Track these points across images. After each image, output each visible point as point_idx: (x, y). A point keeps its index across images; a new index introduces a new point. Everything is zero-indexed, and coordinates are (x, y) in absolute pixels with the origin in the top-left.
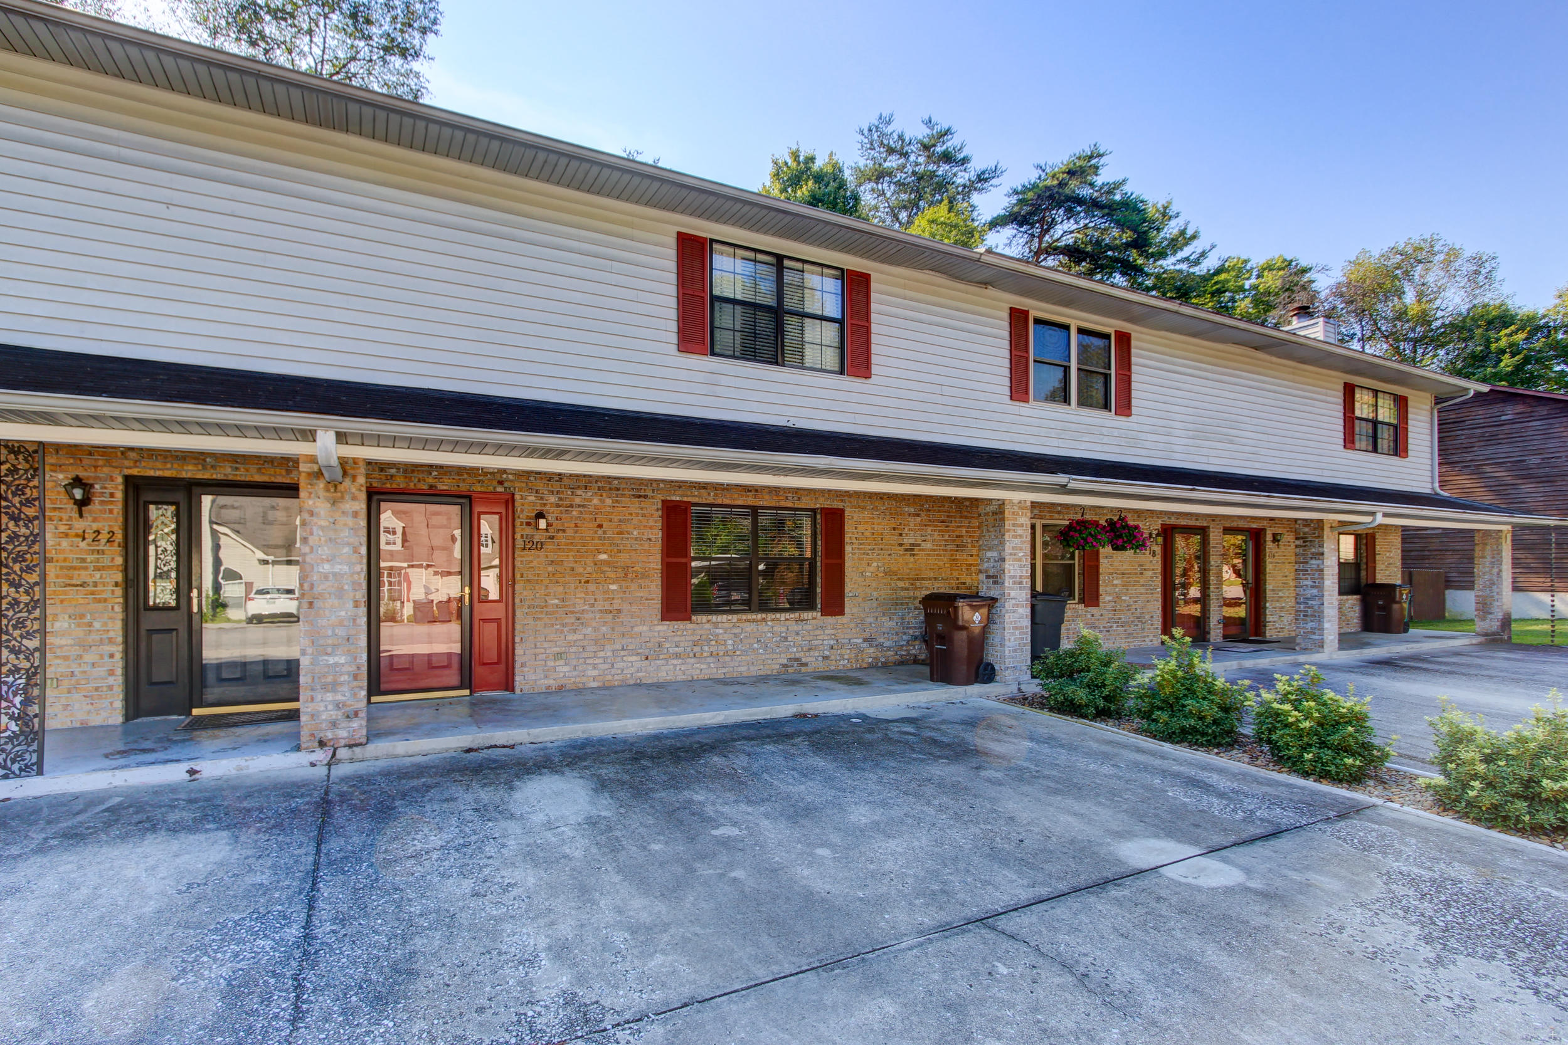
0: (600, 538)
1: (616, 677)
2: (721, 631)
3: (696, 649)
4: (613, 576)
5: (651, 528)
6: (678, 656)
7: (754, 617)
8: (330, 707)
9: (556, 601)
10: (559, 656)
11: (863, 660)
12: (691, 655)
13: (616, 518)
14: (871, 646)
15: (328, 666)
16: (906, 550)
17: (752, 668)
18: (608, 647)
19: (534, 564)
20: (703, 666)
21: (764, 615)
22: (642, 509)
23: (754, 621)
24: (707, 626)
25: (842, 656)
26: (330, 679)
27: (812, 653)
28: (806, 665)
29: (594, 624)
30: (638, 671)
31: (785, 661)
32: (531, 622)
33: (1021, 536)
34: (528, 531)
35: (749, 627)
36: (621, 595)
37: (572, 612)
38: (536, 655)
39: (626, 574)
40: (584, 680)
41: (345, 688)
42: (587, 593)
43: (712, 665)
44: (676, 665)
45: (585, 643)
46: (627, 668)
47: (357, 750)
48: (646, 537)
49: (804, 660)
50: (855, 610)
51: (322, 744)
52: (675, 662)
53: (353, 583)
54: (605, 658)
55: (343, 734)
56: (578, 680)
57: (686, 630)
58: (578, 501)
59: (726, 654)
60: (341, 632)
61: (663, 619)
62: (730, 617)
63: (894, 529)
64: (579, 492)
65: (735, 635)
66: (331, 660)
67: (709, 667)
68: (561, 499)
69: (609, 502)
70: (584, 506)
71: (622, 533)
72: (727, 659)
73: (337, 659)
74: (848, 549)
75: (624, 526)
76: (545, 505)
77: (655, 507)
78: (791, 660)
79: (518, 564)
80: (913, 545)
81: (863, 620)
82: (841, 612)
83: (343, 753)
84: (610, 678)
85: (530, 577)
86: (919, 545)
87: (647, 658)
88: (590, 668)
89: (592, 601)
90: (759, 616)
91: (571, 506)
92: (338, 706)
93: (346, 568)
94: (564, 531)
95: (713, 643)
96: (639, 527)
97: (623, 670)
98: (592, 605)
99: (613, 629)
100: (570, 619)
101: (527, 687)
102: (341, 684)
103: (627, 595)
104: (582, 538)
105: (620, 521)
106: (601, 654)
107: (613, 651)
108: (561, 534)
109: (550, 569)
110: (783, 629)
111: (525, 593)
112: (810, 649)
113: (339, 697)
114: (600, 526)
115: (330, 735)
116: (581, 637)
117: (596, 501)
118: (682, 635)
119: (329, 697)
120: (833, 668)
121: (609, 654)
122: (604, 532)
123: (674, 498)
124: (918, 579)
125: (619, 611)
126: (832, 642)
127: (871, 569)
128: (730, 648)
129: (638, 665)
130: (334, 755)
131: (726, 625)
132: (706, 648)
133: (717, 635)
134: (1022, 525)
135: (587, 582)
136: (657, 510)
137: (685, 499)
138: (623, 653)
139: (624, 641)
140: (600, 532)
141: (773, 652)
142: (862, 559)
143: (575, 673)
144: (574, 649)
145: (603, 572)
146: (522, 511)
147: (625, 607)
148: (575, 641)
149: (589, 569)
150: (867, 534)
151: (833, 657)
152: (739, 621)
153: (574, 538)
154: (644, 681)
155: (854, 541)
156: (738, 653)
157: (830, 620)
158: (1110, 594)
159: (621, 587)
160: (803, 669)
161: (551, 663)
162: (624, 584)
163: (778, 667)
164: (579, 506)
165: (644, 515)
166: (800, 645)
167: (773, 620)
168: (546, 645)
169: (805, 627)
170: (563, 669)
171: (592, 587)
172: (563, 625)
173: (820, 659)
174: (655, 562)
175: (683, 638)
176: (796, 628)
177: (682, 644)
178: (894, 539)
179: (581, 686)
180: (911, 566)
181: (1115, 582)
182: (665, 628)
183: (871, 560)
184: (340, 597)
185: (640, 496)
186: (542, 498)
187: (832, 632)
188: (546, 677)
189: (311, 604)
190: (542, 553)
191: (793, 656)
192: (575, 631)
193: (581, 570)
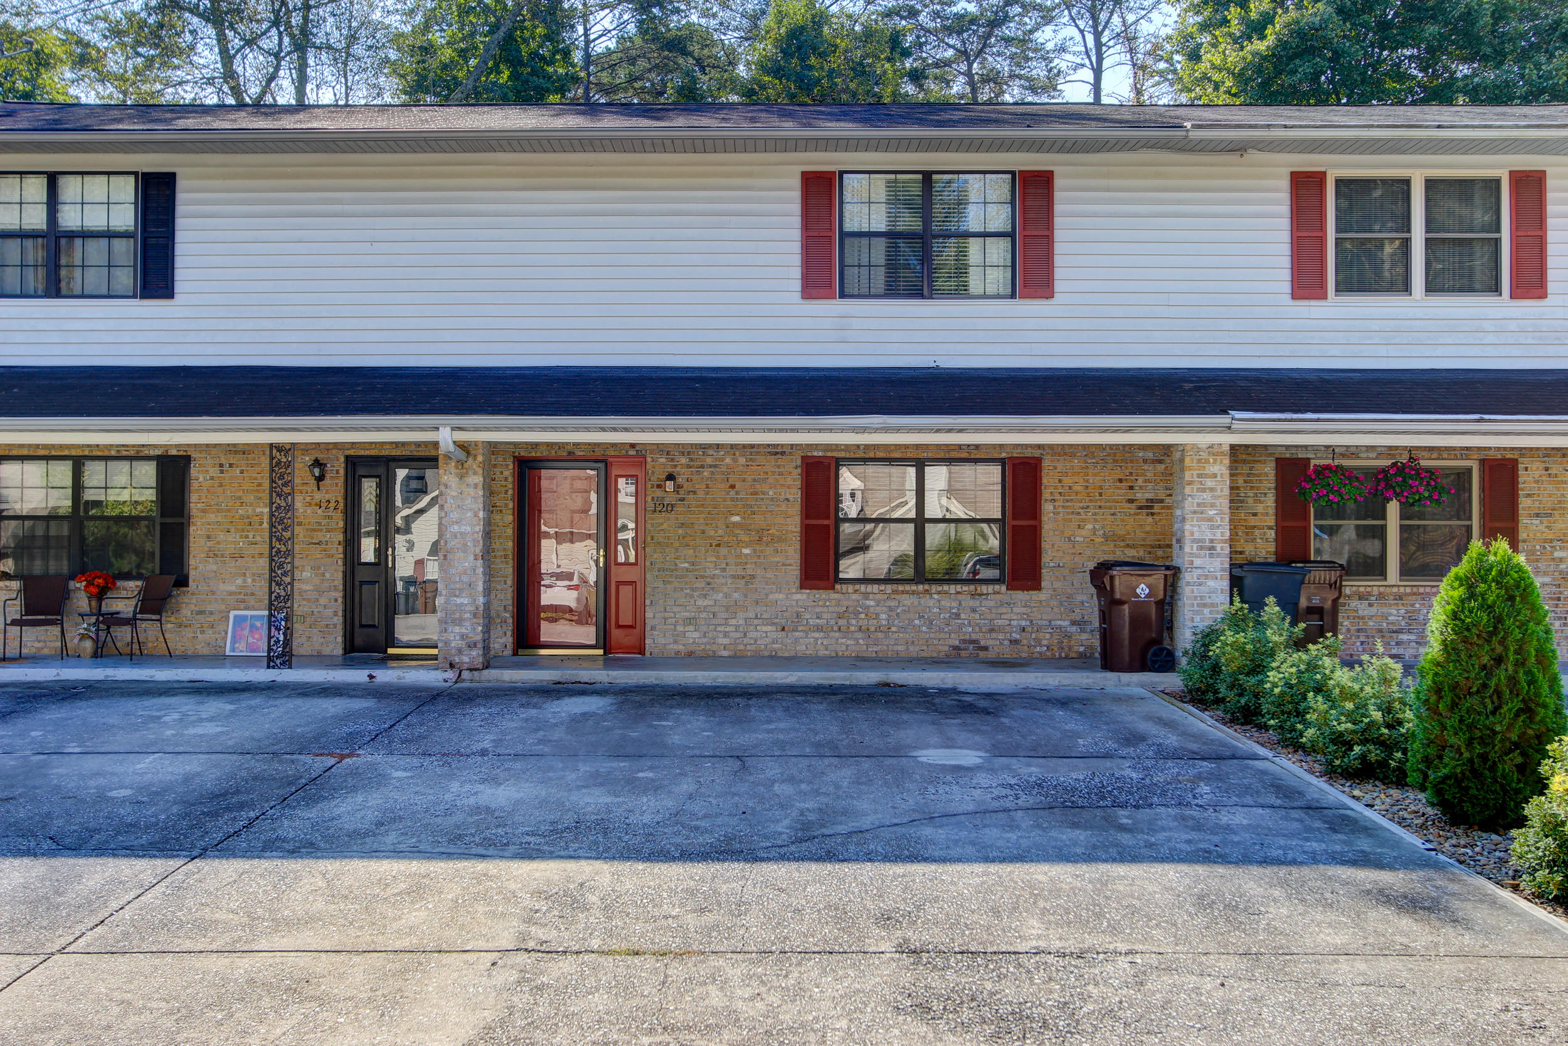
0: (732, 500)
1: (749, 647)
2: (872, 603)
3: (841, 622)
4: (746, 539)
5: (789, 487)
6: (819, 629)
7: (914, 588)
8: (458, 638)
9: (686, 565)
10: (689, 621)
11: (1070, 648)
12: (835, 628)
13: (750, 478)
14: (1083, 631)
15: (456, 605)
16: (1140, 508)
17: (911, 648)
18: (741, 615)
19: (665, 526)
20: (849, 642)
21: (927, 587)
22: (779, 467)
23: (913, 593)
24: (855, 597)
25: (1038, 642)
26: (457, 616)
27: (994, 635)
28: (986, 648)
29: (726, 590)
30: (773, 643)
31: (957, 643)
32: (661, 585)
33: (1212, 490)
34: (659, 493)
35: (908, 600)
36: (755, 560)
37: (703, 577)
38: (665, 619)
39: (760, 537)
40: (715, 647)
41: (467, 624)
42: (718, 557)
43: (861, 642)
44: (817, 639)
45: (716, 609)
46: (761, 638)
47: (476, 673)
48: (783, 497)
49: (982, 643)
50: (1057, 585)
51: (452, 666)
52: (816, 635)
53: (474, 540)
54: (737, 627)
55: (466, 659)
56: (708, 647)
57: (829, 600)
58: (709, 461)
59: (878, 629)
60: (465, 579)
61: (802, 587)
62: (882, 587)
63: (1120, 481)
64: (711, 452)
65: (891, 609)
66: (459, 601)
67: (858, 643)
68: (691, 460)
69: (742, 460)
70: (715, 466)
71: (756, 493)
72: (880, 635)
73: (462, 600)
74: (1047, 508)
75: (758, 486)
76: (675, 466)
77: (794, 464)
78: (964, 641)
79: (649, 526)
80: (1152, 501)
81: (1070, 597)
82: (1037, 587)
83: (466, 675)
84: (742, 647)
85: (661, 540)
86: (1162, 501)
87: (783, 629)
88: (721, 635)
89: (724, 566)
90: (921, 587)
91: (702, 467)
92: (463, 637)
93: (469, 529)
94: (695, 493)
95: (863, 616)
96: (775, 487)
97: (756, 641)
98: (724, 570)
99: (746, 596)
100: (701, 584)
101: (656, 650)
102: (465, 620)
103: (762, 560)
104: (713, 500)
105: (754, 480)
106: (733, 622)
107: (746, 619)
108: (691, 496)
109: (680, 531)
110: (954, 604)
111: (655, 556)
112: (992, 630)
113: (464, 630)
114: (733, 487)
115: (457, 659)
116: (711, 603)
117: (728, 460)
118: (824, 606)
119: (457, 629)
120: (1024, 655)
121: (741, 622)
122: (737, 493)
123: (815, 454)
124: (1160, 546)
125: (753, 577)
126: (1023, 623)
127: (1084, 532)
128: (884, 622)
129: (774, 635)
130: (460, 675)
131: (878, 597)
132: (854, 622)
133: (868, 607)
134: (1215, 476)
135: (718, 545)
136: (796, 467)
137: (829, 454)
138: (756, 622)
139: (759, 609)
140: (732, 493)
141: (941, 630)
142: (1070, 520)
143: (705, 640)
144: (704, 615)
145: (736, 536)
146: (653, 473)
147: (759, 572)
148: (705, 607)
149: (720, 532)
150: (1077, 488)
151: (1025, 642)
152: (895, 592)
153: (705, 499)
154: (780, 654)
155: (1058, 497)
156: (894, 629)
157: (1020, 596)
158: (1545, 573)
159: (755, 551)
160: (982, 654)
161: (680, 628)
162: (758, 548)
163: (947, 648)
164: (711, 466)
165: (781, 474)
166: (978, 624)
167: (939, 593)
168: (675, 609)
169: (985, 603)
170: (693, 635)
171: (723, 551)
172: (693, 589)
173: (1006, 642)
174: (793, 524)
175: (825, 609)
176: (972, 603)
177: (825, 616)
178: (1122, 493)
179: (710, 653)
180: (1148, 528)
181: (1557, 554)
182: (804, 596)
183: (1083, 521)
184: (465, 552)
185: (776, 453)
186: (672, 460)
187: (1024, 610)
188: (675, 642)
189: (445, 556)
190: (672, 515)
191: (967, 637)
192: (705, 596)
193: (712, 533)
